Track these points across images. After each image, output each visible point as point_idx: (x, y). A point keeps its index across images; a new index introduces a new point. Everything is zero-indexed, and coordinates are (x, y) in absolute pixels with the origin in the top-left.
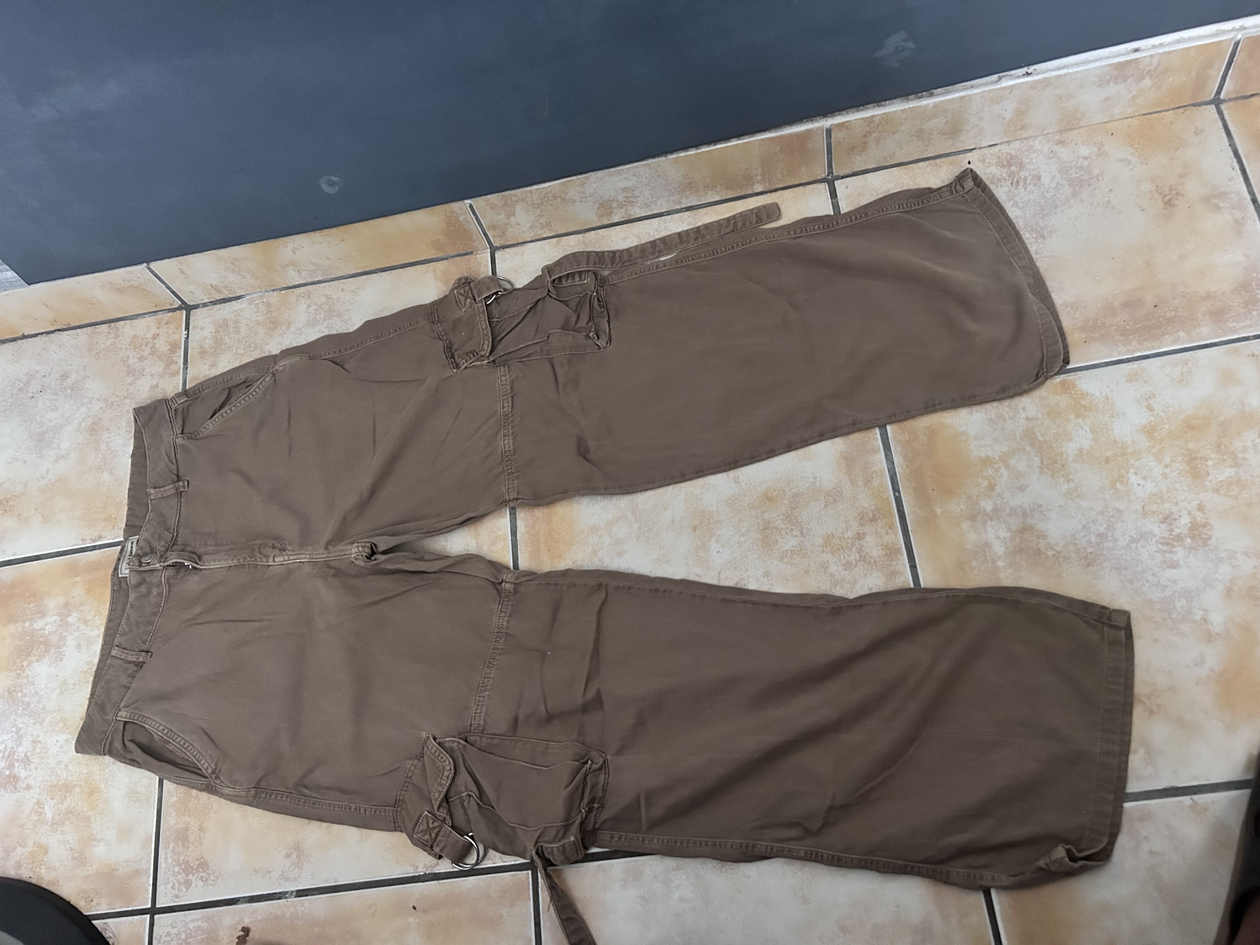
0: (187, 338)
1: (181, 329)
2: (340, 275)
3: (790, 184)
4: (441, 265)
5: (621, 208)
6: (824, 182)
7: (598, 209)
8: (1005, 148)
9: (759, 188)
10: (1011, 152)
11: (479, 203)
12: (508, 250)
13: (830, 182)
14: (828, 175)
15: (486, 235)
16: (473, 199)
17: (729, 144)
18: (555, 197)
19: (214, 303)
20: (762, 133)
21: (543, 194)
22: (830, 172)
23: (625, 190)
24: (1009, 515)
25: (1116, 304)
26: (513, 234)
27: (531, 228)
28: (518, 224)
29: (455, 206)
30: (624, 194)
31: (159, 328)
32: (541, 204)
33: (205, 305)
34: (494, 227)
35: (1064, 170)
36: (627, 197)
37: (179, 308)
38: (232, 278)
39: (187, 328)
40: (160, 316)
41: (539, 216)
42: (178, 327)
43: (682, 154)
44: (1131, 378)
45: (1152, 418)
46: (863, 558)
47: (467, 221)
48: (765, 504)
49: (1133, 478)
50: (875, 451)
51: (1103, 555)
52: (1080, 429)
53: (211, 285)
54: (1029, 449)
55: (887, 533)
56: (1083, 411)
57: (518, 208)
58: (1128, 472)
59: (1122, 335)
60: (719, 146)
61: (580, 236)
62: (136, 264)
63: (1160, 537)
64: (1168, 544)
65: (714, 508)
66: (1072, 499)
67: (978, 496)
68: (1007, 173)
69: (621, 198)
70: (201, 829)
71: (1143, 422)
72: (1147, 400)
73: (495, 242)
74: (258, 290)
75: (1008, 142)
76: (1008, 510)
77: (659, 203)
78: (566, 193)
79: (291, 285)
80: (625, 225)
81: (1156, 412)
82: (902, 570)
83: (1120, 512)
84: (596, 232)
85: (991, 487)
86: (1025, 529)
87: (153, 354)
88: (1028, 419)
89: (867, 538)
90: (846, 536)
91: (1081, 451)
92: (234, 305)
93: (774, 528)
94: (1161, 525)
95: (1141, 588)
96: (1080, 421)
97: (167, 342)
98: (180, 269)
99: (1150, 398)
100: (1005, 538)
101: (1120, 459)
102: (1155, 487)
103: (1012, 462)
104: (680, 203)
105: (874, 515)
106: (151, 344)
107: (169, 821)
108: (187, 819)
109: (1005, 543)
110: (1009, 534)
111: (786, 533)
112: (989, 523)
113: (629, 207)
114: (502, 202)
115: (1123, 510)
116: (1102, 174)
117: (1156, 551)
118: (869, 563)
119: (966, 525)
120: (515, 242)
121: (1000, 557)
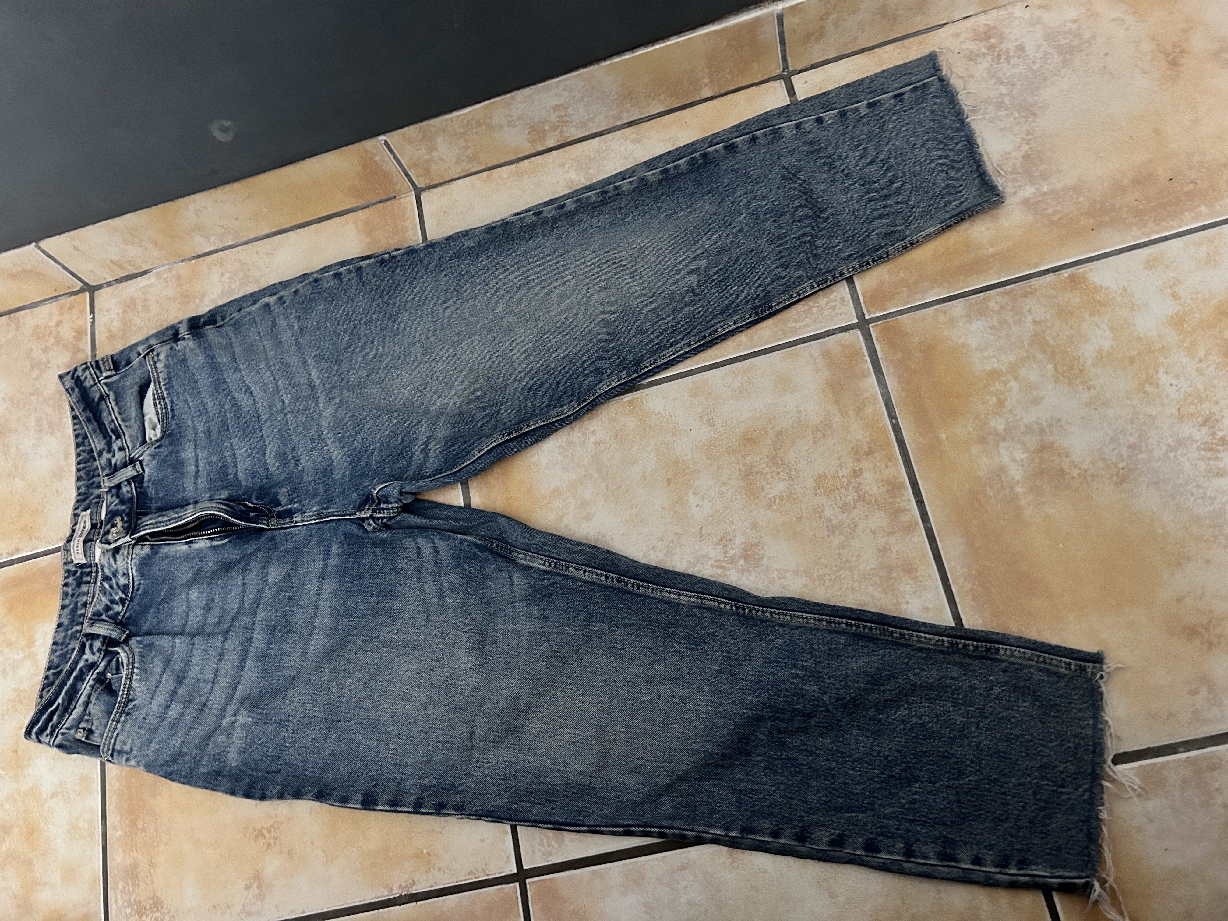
0: (93, 323)
1: (86, 312)
2: (252, 236)
3: (741, 85)
4: (361, 215)
5: (555, 130)
6: (779, 79)
7: (529, 133)
8: (982, 20)
9: (707, 93)
10: (988, 22)
11: (394, 138)
12: (434, 190)
13: (786, 78)
14: (783, 71)
15: (407, 175)
16: (388, 134)
17: (668, 43)
18: (479, 124)
19: (118, 281)
20: (706, 27)
21: (465, 122)
22: (786, 68)
23: (557, 108)
24: (1025, 433)
25: (1126, 182)
26: (438, 172)
27: (457, 162)
28: (442, 159)
29: (368, 144)
30: (557, 113)
31: (61, 314)
32: (464, 133)
33: (109, 284)
34: (415, 165)
35: (1050, 37)
36: (560, 117)
37: (82, 291)
38: (133, 252)
39: (92, 312)
40: (62, 301)
41: (464, 147)
42: (83, 311)
43: (617, 60)
44: (1150, 265)
45: (1179, 308)
46: (862, 498)
47: (384, 161)
48: (745, 446)
49: (1164, 379)
50: (866, 376)
51: (1138, 469)
52: (1096, 328)
53: (112, 261)
54: (1040, 356)
55: (887, 466)
56: (1098, 308)
57: (440, 140)
58: (1157, 372)
59: (1135, 217)
60: (657, 47)
61: (513, 167)
62: (24, 245)
63: (1202, 443)
64: (1211, 450)
65: (689, 457)
66: (1096, 409)
67: (987, 414)
68: (985, 47)
69: (553, 117)
70: (152, 865)
71: (1169, 313)
72: (1171, 287)
73: (419, 182)
74: (166, 262)
75: (984, 12)
76: (1022, 428)
77: (597, 121)
78: (491, 118)
79: (200, 253)
80: (562, 150)
81: (1183, 300)
82: (907, 507)
83: (1152, 417)
84: (530, 160)
85: (1001, 403)
86: (1043, 448)
87: (57, 343)
88: (1035, 322)
89: (864, 474)
90: (841, 475)
91: (1100, 352)
92: (141, 281)
93: (757, 473)
94: (1202, 428)
95: (1185, 504)
96: (1095, 318)
97: (72, 328)
98: (74, 246)
99: (1174, 284)
100: (1022, 460)
101: (1147, 358)
102: (1191, 386)
103: (1022, 372)
104: (619, 118)
105: (870, 448)
106: (55, 333)
107: (116, 858)
108: (135, 855)
109: (1022, 466)
110: (1025, 455)
111: (772, 476)
112: (1002, 445)
113: (564, 128)
114: (421, 135)
115: (1155, 416)
116: (1094, 38)
117: (1199, 459)
118: (869, 503)
119: (975, 450)
120: (441, 181)
121: (1018, 482)
